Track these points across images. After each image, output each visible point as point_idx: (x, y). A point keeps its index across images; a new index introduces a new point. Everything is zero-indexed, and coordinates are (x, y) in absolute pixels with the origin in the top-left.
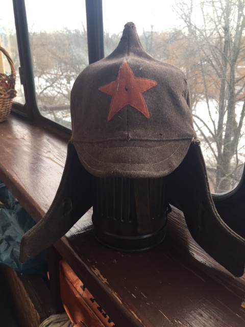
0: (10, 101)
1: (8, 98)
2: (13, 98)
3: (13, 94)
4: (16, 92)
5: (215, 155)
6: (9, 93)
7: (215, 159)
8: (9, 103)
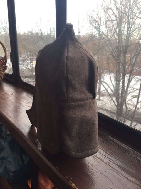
0: (3, 72)
1: (2, 70)
2: (5, 70)
3: (5, 68)
4: (7, 66)
5: (115, 104)
6: (3, 67)
7: (115, 106)
8: (3, 73)
